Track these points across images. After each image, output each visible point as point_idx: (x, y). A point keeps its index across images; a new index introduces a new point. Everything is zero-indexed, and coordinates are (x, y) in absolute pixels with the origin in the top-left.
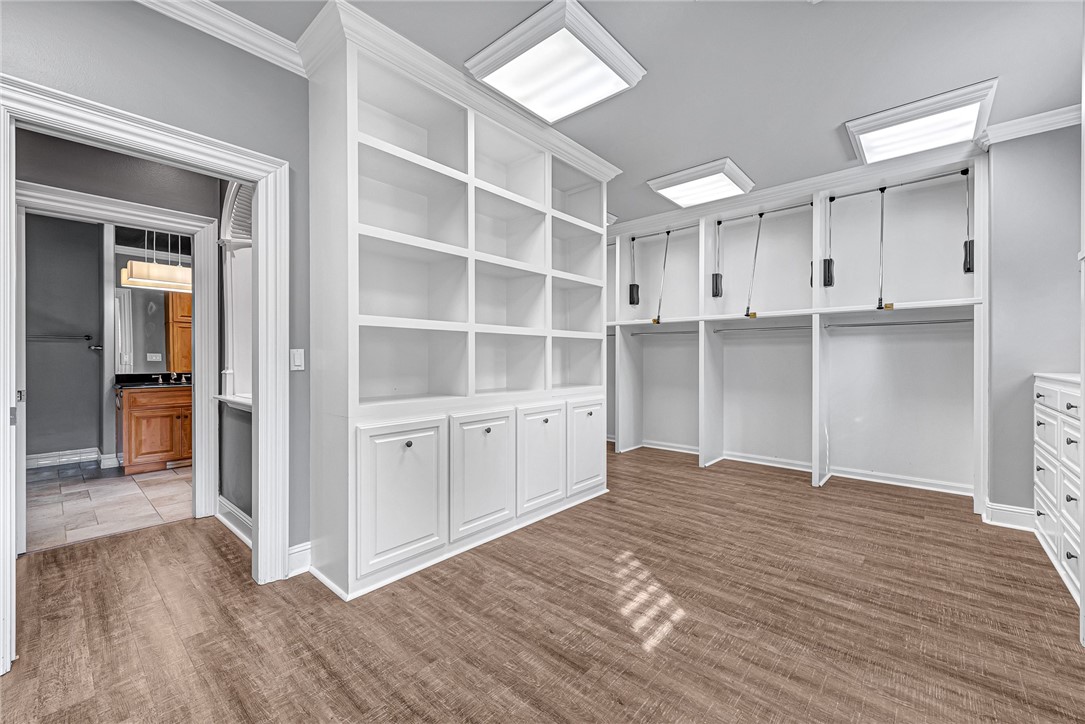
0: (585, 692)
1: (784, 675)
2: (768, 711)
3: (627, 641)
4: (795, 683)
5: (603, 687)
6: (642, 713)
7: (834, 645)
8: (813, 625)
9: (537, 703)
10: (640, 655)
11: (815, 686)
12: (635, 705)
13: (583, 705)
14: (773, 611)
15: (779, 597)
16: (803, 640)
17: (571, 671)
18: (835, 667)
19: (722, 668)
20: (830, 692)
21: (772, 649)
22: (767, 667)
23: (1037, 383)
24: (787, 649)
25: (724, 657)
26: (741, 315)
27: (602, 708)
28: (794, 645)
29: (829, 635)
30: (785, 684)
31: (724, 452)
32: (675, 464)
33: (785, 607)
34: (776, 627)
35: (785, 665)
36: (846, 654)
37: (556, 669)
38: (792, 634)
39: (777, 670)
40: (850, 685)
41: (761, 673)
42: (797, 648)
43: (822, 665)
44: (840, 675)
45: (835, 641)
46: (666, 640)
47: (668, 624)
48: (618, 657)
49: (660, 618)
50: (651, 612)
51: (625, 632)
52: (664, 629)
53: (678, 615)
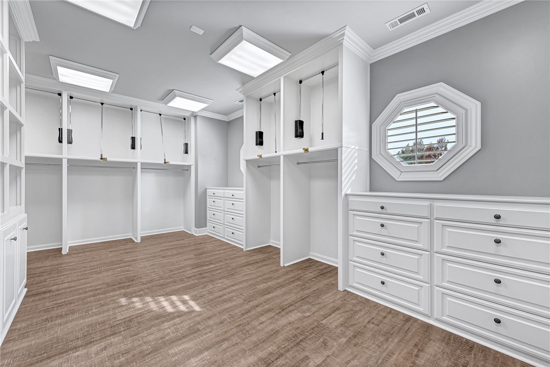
0: (210, 332)
3: (191, 314)
5: (212, 326)
6: (229, 319)
9: (207, 349)
10: (200, 314)
12: (225, 320)
13: (217, 333)
17: (196, 334)
23: (208, 190)
25: (216, 295)
26: (98, 158)
27: (222, 328)
31: (68, 242)
32: (47, 258)
37: (192, 340)
46: (198, 304)
47: (189, 301)
48: (198, 319)
49: (184, 302)
50: (179, 303)
51: (185, 313)
52: (192, 303)
53: (186, 297)
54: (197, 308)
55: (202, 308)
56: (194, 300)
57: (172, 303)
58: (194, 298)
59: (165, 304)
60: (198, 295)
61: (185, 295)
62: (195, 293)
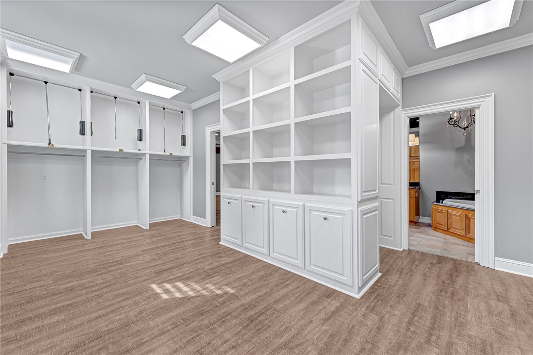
1: (104, 314)
2: (99, 303)
3: (161, 281)
4: (97, 316)
7: (93, 343)
8: (113, 343)
10: (153, 282)
11: (89, 321)
14: (138, 331)
15: (147, 341)
16: (110, 332)
18: (86, 334)
19: (125, 299)
20: (81, 325)
21: (118, 317)
22: (112, 311)
24: (112, 323)
25: (130, 301)
28: (112, 326)
29: (100, 346)
30: (100, 313)
33: (137, 339)
34: (127, 326)
35: (107, 317)
36: (84, 345)
38: (117, 330)
39: (108, 314)
40: (75, 334)
41: (112, 308)
42: (108, 326)
43: (92, 330)
44: (81, 333)
45: (94, 346)
46: (153, 290)
47: (162, 292)
48: (155, 279)
49: (167, 291)
50: (172, 290)
51: (166, 282)
52: (159, 291)
53: (165, 296)
54: (154, 286)
55: (150, 287)
56: (157, 294)
57: (179, 290)
58: (156, 296)
59: (185, 289)
60: (152, 299)
61: (167, 299)
62: (155, 302)
